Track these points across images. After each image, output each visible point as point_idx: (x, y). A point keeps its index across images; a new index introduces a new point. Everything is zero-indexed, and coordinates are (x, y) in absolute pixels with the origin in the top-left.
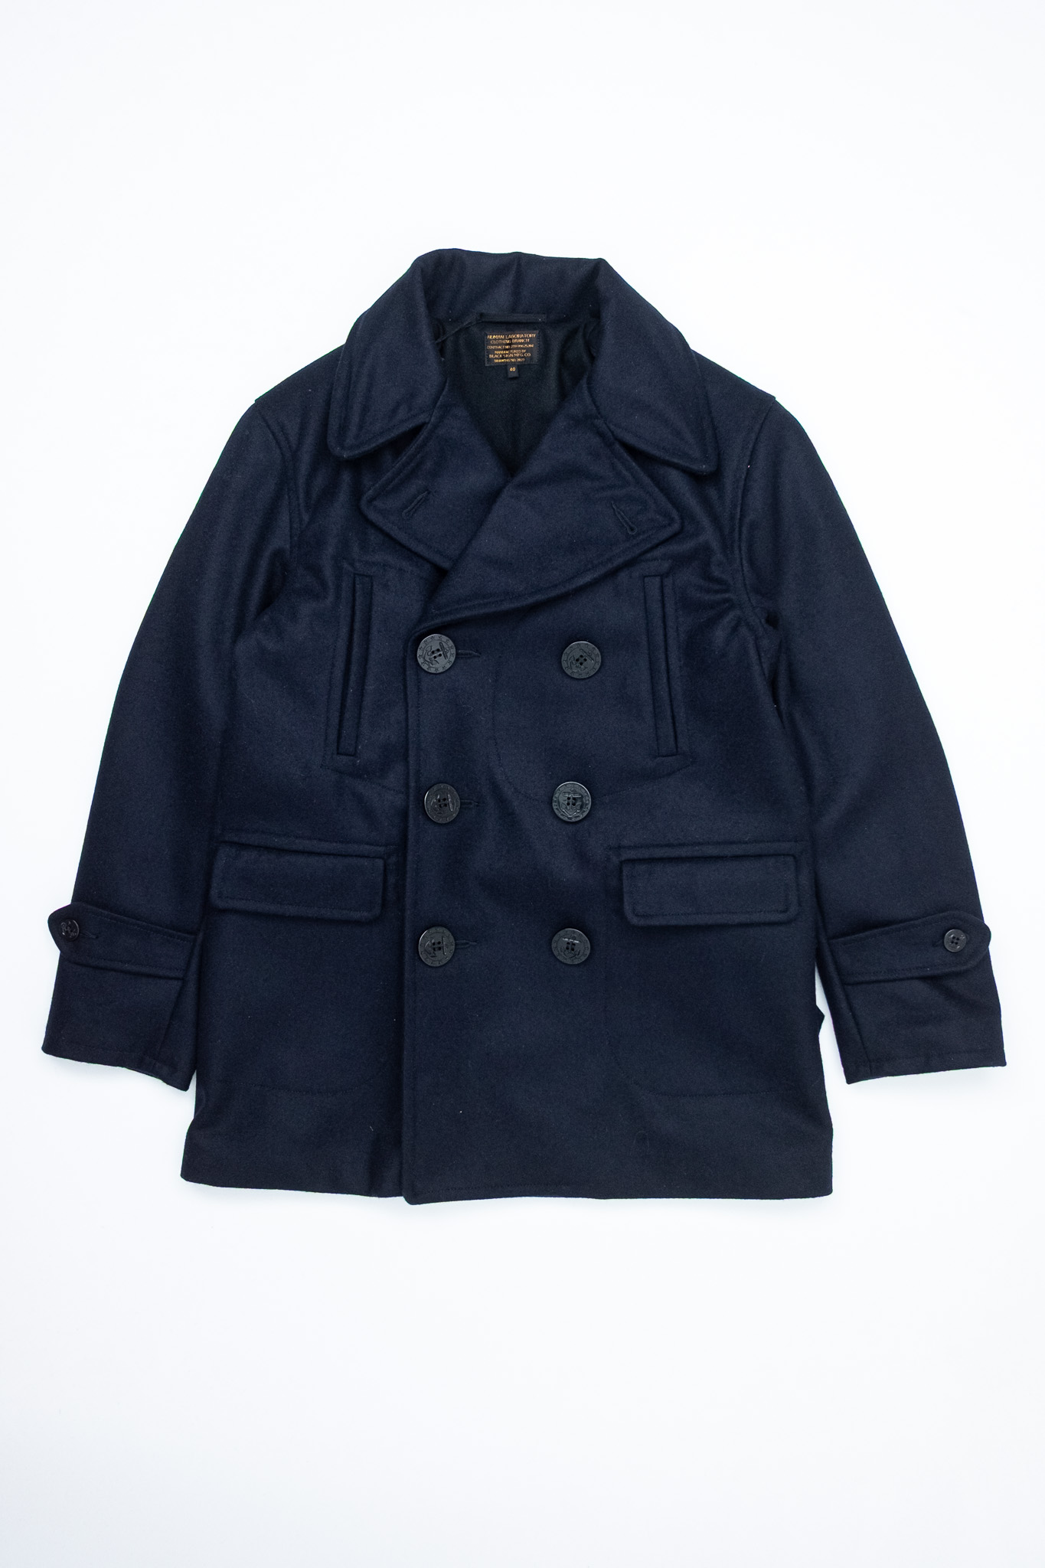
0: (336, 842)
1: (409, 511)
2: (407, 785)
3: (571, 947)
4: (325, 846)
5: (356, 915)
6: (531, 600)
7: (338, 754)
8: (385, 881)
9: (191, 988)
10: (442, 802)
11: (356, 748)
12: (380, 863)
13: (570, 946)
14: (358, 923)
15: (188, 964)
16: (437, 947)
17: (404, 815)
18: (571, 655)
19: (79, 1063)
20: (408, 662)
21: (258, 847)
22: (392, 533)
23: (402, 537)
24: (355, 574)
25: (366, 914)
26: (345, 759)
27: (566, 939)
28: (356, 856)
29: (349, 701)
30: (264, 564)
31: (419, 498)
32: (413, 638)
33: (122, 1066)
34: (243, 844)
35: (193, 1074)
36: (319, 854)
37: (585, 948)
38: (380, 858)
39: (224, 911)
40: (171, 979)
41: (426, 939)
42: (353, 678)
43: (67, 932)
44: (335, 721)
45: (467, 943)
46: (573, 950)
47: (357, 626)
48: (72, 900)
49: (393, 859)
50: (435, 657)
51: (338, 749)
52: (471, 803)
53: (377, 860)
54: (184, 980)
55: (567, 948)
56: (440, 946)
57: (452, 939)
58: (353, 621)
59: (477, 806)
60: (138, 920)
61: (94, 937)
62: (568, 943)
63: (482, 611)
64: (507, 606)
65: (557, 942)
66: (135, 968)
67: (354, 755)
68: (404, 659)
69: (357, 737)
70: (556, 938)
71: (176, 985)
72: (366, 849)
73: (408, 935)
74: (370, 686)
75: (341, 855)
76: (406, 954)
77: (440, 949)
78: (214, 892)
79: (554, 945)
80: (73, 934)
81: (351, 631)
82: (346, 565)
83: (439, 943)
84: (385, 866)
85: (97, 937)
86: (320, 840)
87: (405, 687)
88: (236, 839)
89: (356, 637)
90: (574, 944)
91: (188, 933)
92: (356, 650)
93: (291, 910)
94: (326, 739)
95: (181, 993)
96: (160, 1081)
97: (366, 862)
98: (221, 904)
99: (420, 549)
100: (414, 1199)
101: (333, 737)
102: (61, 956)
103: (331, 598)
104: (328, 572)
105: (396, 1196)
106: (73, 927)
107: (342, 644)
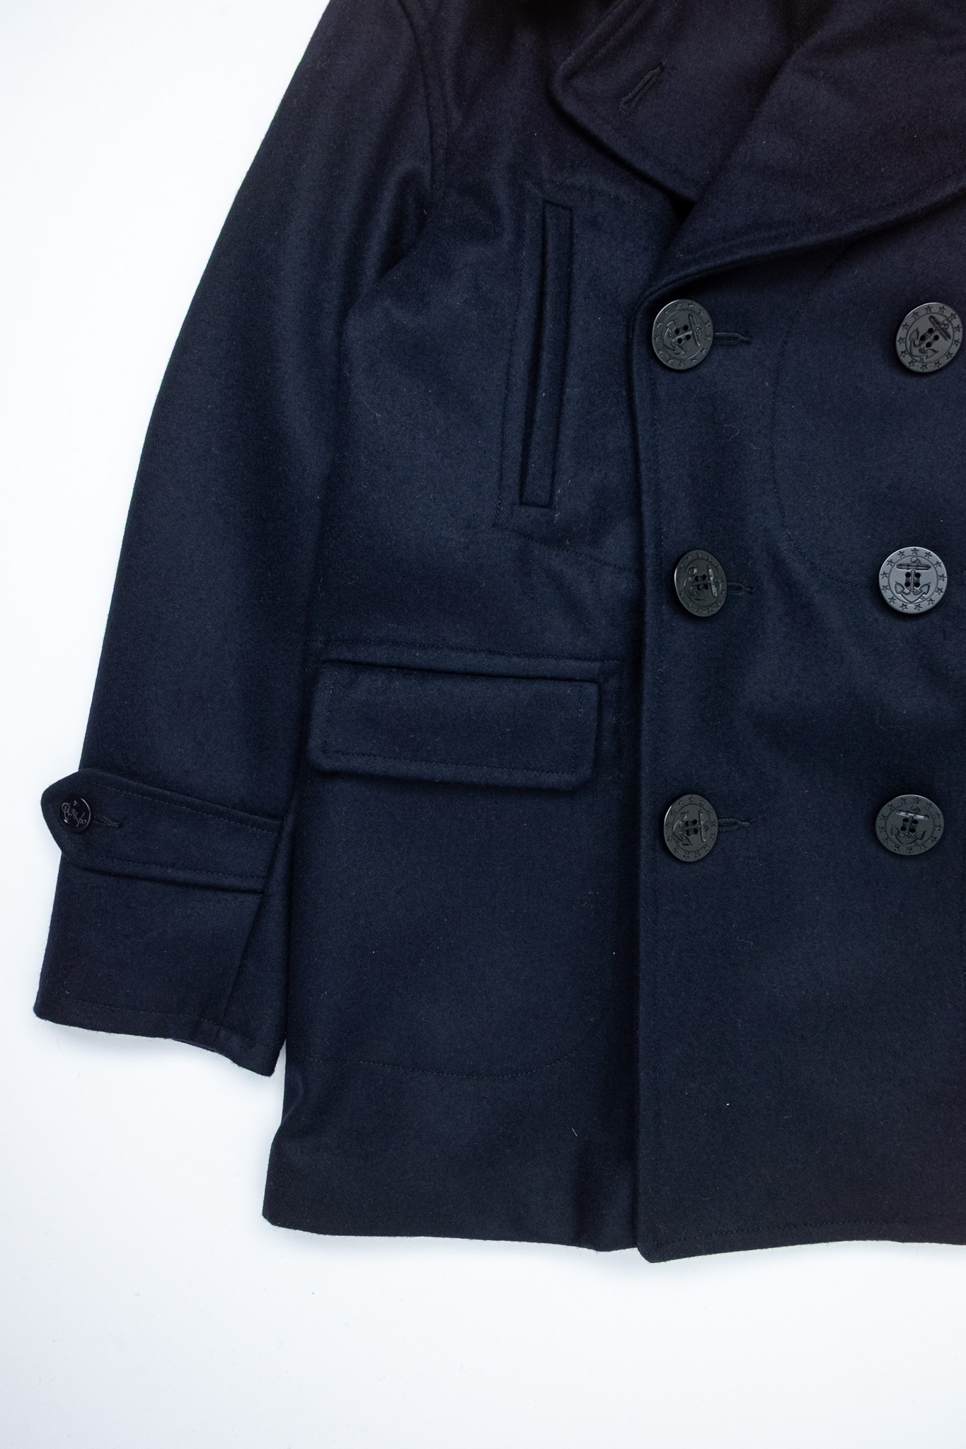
0: (518, 656)
1: (630, 100)
2: (640, 556)
3: (910, 826)
4: (500, 663)
5: (552, 779)
6: (852, 228)
7: (522, 504)
8: (600, 720)
9: (277, 903)
10: (700, 582)
11: (552, 494)
12: (591, 689)
13: (908, 825)
14: (553, 792)
15: (270, 869)
16: (692, 827)
17: (637, 608)
18: (913, 328)
19: (94, 1032)
20: (637, 350)
21: (386, 667)
22: (604, 137)
23: (619, 145)
24: (545, 201)
25: (566, 777)
26: (534, 512)
27: (903, 814)
28: (552, 678)
29: (539, 412)
30: (388, 197)
31: (647, 77)
32: (646, 304)
33: (165, 1037)
34: (360, 663)
35: (281, 1048)
36: (490, 676)
37: (935, 826)
38: (592, 681)
39: (333, 775)
40: (243, 891)
41: (673, 819)
42: (544, 372)
43: (71, 818)
44: (515, 447)
45: (736, 823)
46: (913, 830)
47: (551, 288)
48: (79, 769)
49: (612, 684)
50: (680, 341)
51: (521, 496)
52: (740, 589)
53: (586, 685)
54: (263, 893)
55: (903, 829)
56: (695, 827)
57: (714, 816)
58: (543, 277)
59: (750, 593)
60: (187, 795)
61: (115, 824)
62: (906, 820)
63: (768, 249)
64: (809, 239)
65: (885, 818)
66: (181, 875)
67: (549, 505)
68: (628, 347)
69: (553, 475)
70: (885, 810)
71: (251, 901)
72: (569, 667)
73: (646, 809)
74: (573, 391)
75: (528, 678)
76: (643, 842)
77: (696, 831)
78: (315, 742)
79: (879, 822)
80: (81, 821)
81: (541, 295)
82: (529, 185)
83: (695, 822)
84: (601, 693)
85: (120, 826)
86: (490, 652)
87: (630, 390)
88: (349, 656)
89: (549, 307)
90: (916, 822)
91: (269, 816)
92: (549, 327)
93: (446, 772)
94: (501, 479)
95: (259, 915)
96: (228, 1061)
97: (568, 689)
98: (327, 763)
99: (646, 166)
100: (655, 1253)
101: (512, 478)
102: (63, 859)
103: (508, 237)
104: (502, 195)
105: (624, 1248)
106: (81, 809)
107: (525, 317)
